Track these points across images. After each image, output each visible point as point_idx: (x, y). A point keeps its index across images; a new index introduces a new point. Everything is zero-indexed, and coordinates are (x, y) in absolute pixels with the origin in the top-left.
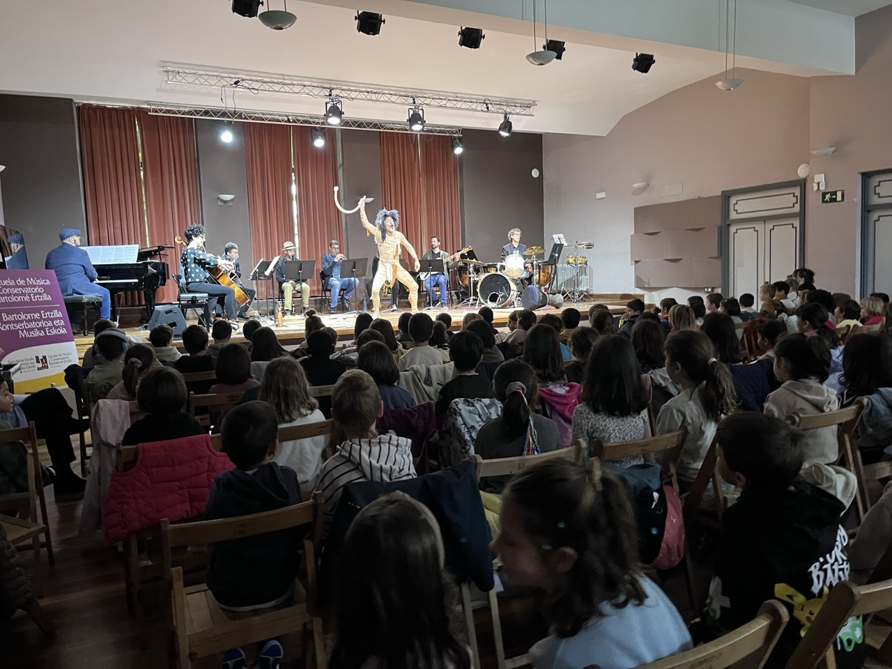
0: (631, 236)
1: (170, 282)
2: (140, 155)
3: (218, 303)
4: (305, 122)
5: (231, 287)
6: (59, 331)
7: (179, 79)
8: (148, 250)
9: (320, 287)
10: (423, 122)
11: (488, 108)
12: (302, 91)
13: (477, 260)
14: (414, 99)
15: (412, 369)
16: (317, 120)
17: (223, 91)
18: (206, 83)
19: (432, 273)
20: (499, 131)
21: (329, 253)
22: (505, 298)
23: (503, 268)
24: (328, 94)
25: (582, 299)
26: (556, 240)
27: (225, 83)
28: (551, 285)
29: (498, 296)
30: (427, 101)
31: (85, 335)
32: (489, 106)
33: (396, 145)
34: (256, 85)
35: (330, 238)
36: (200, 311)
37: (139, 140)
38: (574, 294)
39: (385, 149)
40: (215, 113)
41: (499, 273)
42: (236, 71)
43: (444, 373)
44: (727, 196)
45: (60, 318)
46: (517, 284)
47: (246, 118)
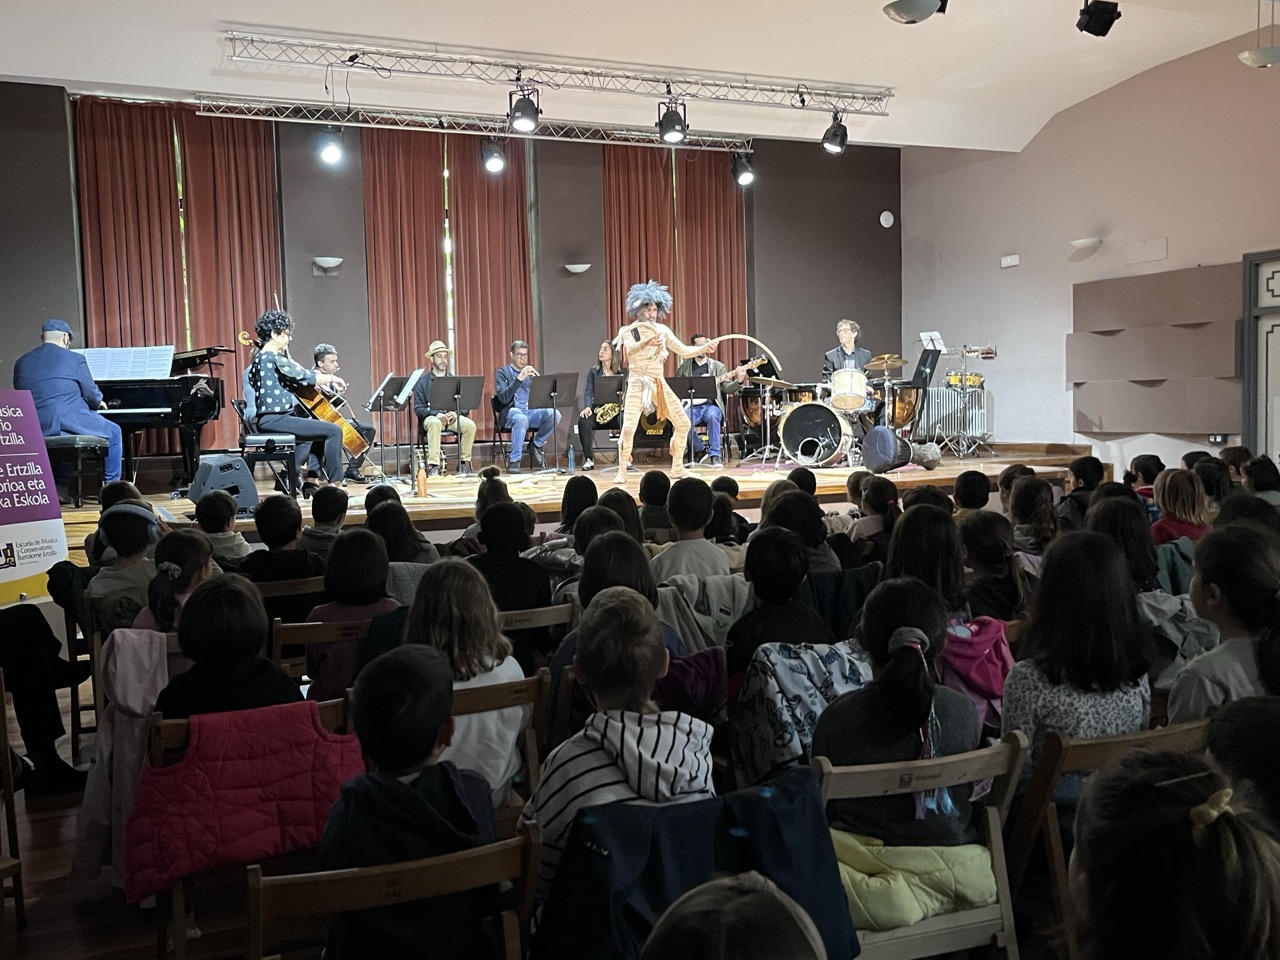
0: (1068, 335)
1: (227, 413)
2: (180, 187)
3: (312, 451)
4: (470, 127)
5: (336, 423)
6: (36, 500)
7: (254, 52)
8: (190, 355)
9: (492, 425)
10: (685, 128)
11: (803, 101)
12: (469, 72)
13: (777, 378)
14: (668, 86)
15: (674, 583)
16: (491, 125)
17: (329, 73)
18: (300, 59)
19: (697, 401)
20: (822, 143)
21: (508, 363)
22: (831, 448)
23: (827, 393)
24: (514, 77)
25: (973, 453)
26: (925, 343)
27: (333, 60)
28: (915, 425)
29: (817, 445)
30: (693, 89)
31: (77, 506)
32: (806, 97)
33: (632, 167)
34: (387, 63)
35: (511, 338)
36: (279, 467)
37: (179, 161)
38: (958, 443)
39: (613, 174)
40: (312, 112)
41: (819, 402)
42: (352, 37)
43: (733, 591)
44: (1253, 264)
45: (37, 477)
46: (852, 424)
47: (365, 121)
